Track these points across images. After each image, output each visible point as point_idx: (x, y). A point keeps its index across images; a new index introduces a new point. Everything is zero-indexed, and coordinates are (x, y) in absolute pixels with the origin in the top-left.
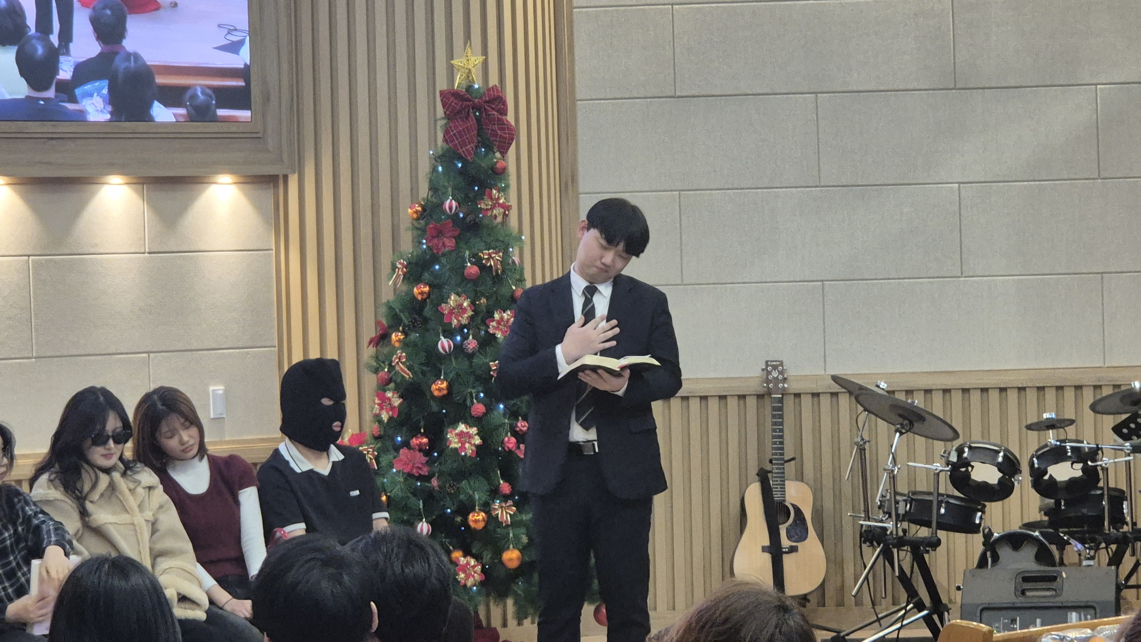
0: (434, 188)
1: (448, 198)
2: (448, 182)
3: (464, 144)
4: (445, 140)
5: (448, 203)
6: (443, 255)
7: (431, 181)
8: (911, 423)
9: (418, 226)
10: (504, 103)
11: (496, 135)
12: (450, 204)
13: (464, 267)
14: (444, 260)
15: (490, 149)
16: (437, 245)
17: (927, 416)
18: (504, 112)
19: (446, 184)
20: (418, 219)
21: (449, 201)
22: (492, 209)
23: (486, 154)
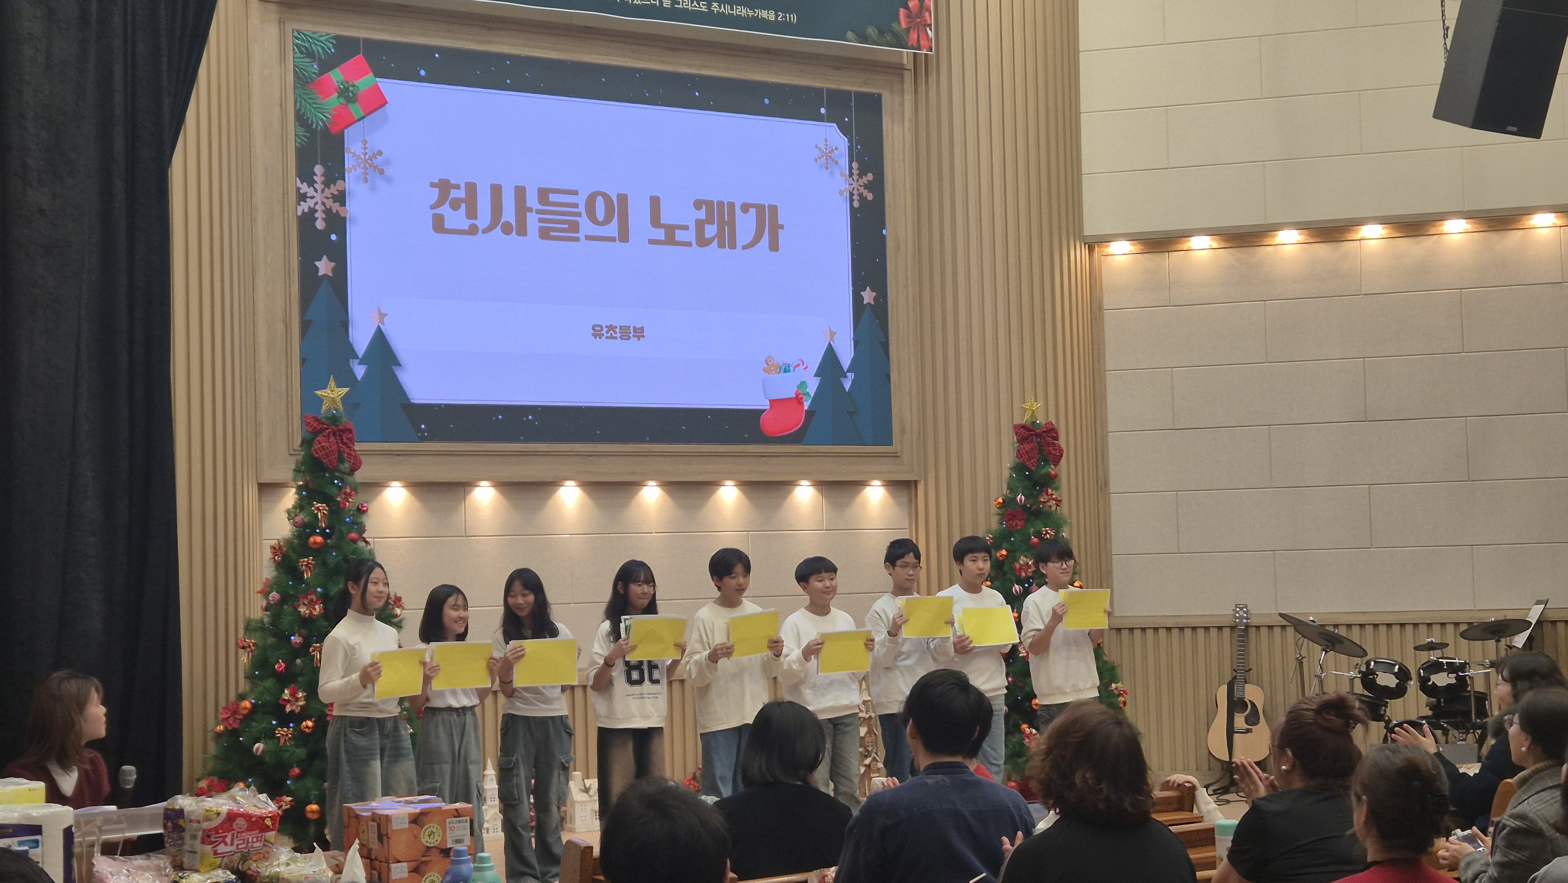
0: (1009, 488)
1: (1020, 495)
2: (1019, 483)
3: (1030, 459)
4: (1018, 457)
6: (1017, 531)
7: (1009, 484)
8: (1333, 644)
9: (1001, 513)
10: (1056, 433)
11: (1051, 454)
12: (1020, 498)
13: (1030, 539)
14: (1016, 535)
15: (1047, 463)
16: (1012, 525)
17: (1345, 641)
18: (1056, 438)
19: (1018, 486)
20: (1000, 508)
22: (1048, 502)
23: (1044, 466)
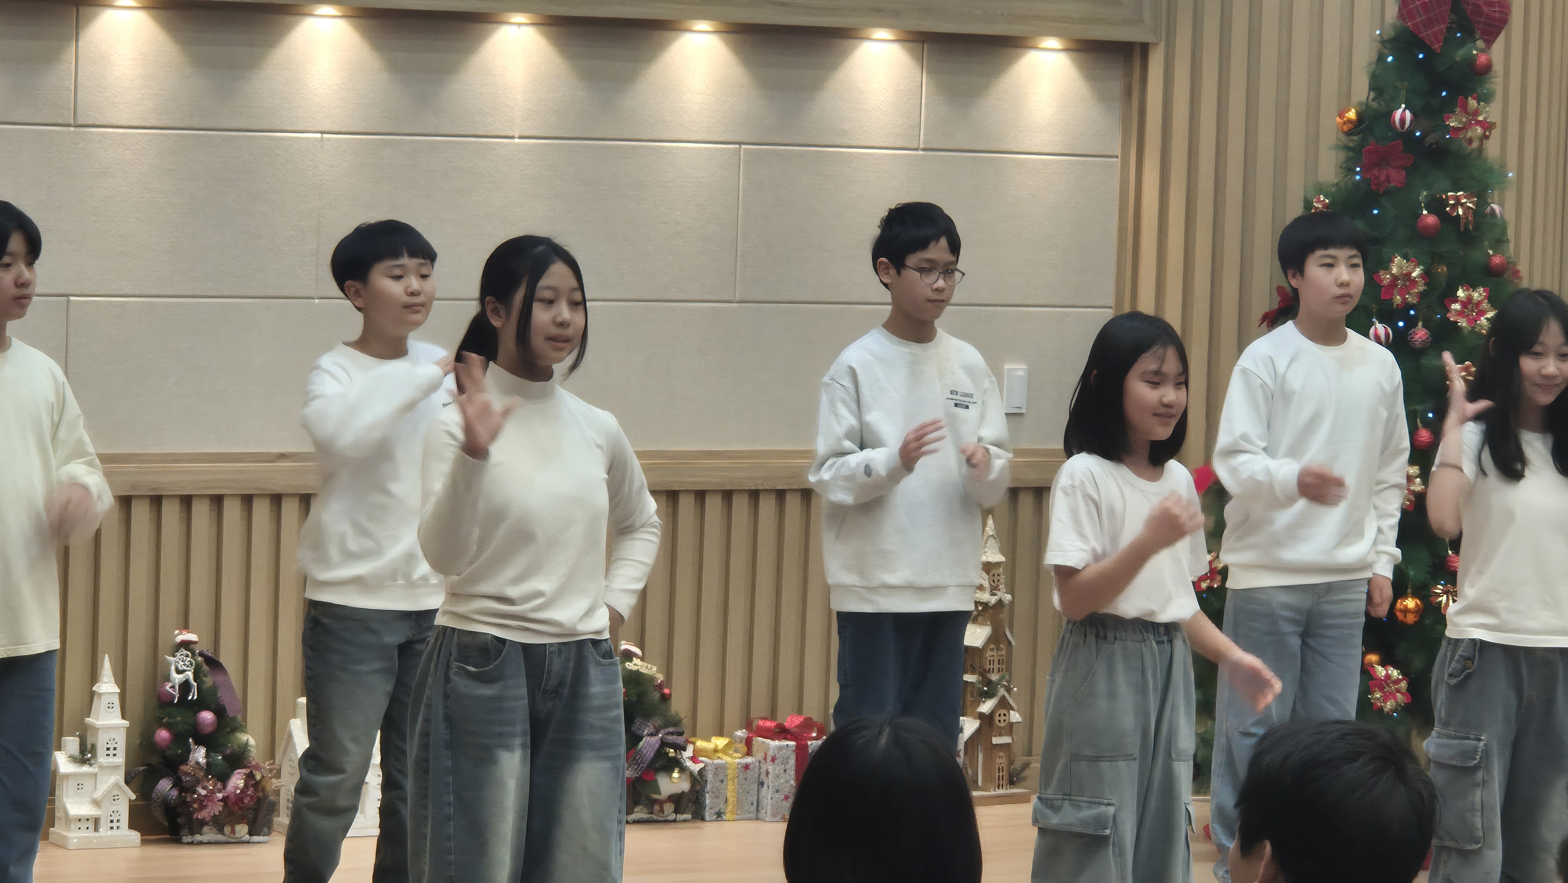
0: (1377, 88)
1: (1400, 107)
2: (1401, 79)
4: (1401, 15)
5: (1398, 114)
6: (1387, 193)
7: (1373, 76)
9: (1351, 145)
11: (1480, 13)
12: (1402, 114)
13: (1417, 216)
14: (1386, 202)
15: (1470, 35)
16: (1377, 177)
19: (1398, 84)
20: (1348, 134)
21: (1400, 111)
22: (1466, 128)
23: (1462, 43)
